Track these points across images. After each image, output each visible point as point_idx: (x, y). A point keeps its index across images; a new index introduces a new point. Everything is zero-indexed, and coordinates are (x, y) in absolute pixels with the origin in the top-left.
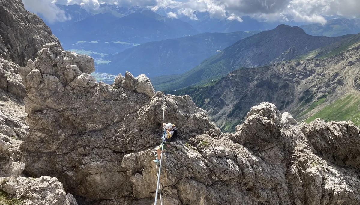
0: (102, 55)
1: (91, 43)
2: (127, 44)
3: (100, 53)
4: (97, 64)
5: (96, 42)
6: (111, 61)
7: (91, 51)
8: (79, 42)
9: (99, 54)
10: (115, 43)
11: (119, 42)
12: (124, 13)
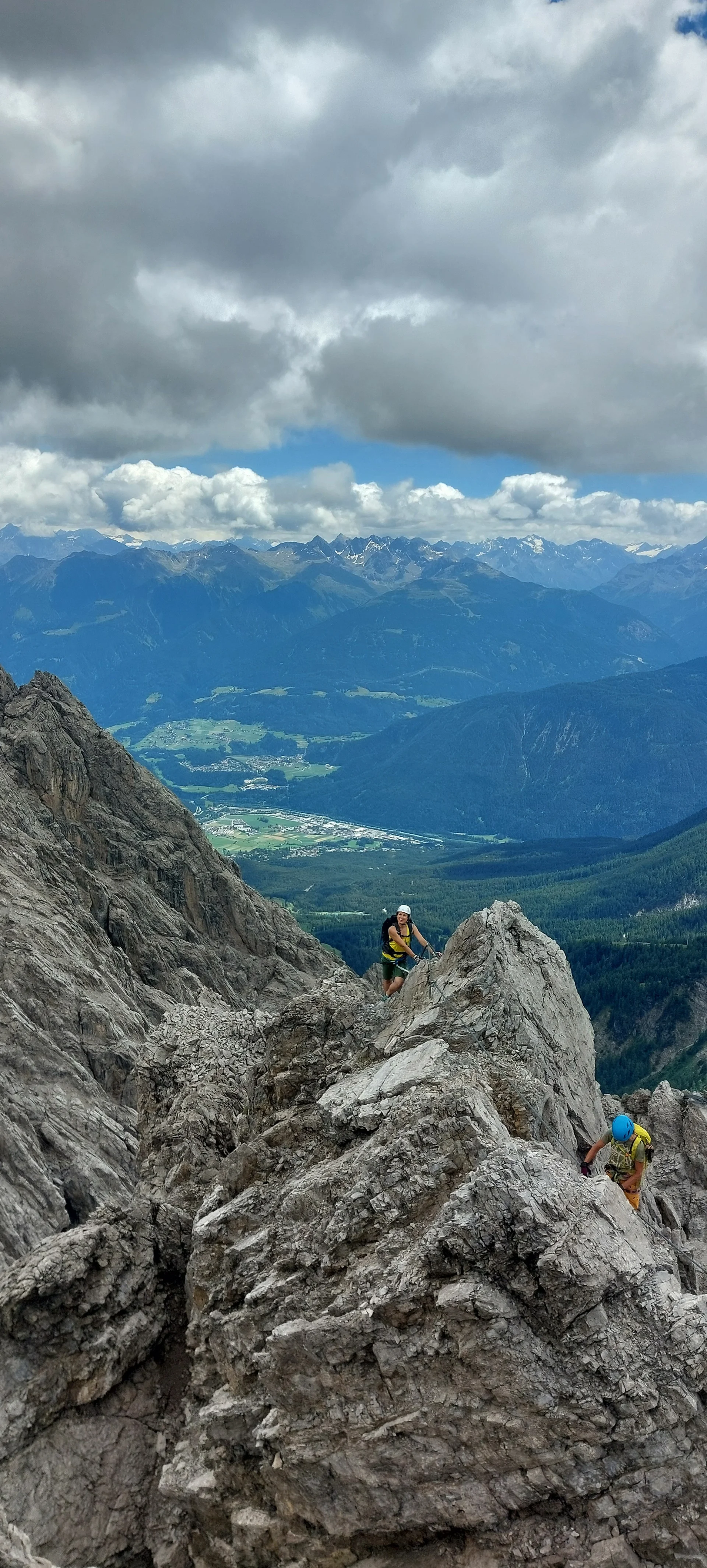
0: (302, 744)
1: (262, 695)
2: (395, 700)
3: (296, 732)
4: (288, 778)
5: (279, 692)
6: (336, 768)
7: (263, 728)
8: (219, 690)
9: (290, 736)
10: (350, 694)
11: (363, 692)
12: (381, 576)
